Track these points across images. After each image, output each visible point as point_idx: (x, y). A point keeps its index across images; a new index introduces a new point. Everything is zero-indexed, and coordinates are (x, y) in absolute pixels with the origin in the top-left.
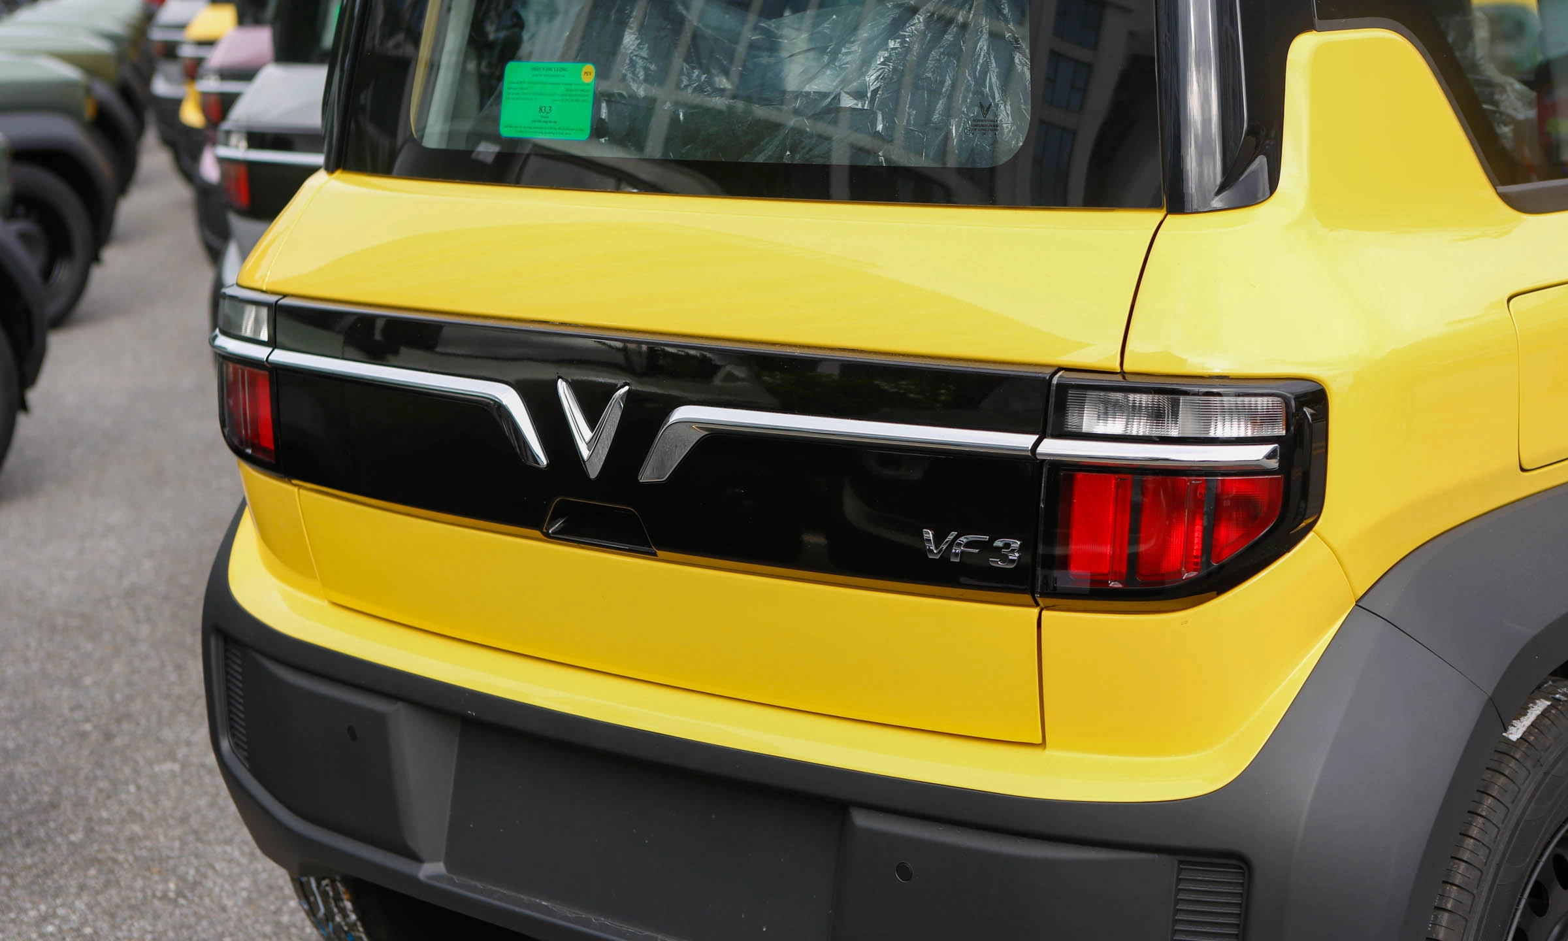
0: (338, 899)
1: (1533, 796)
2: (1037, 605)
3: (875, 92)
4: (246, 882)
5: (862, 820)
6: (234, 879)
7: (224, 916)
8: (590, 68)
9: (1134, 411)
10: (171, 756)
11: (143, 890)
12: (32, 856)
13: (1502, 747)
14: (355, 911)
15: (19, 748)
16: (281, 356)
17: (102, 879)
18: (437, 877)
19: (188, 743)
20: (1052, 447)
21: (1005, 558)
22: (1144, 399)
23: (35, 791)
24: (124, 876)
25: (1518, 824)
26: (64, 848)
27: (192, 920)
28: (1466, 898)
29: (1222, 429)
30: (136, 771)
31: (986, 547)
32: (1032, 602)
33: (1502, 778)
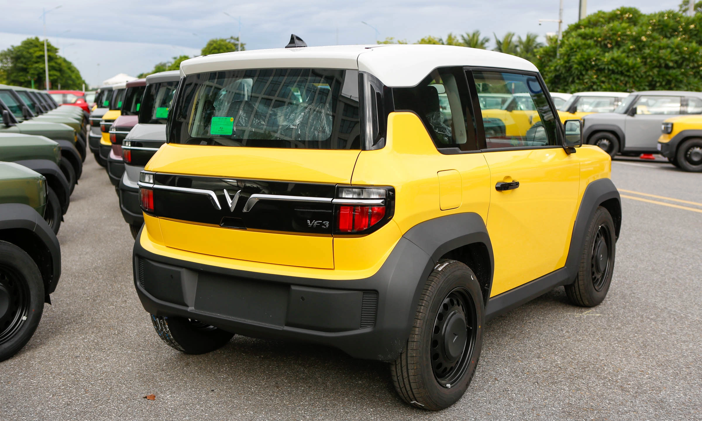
0: (164, 325)
1: (443, 282)
2: (333, 237)
3: (298, 124)
4: (136, 331)
5: (293, 288)
6: (133, 331)
7: (131, 338)
8: (232, 118)
9: (354, 193)
10: (112, 304)
11: (109, 333)
12: (78, 326)
13: (437, 272)
14: (169, 328)
15: (70, 303)
16: (156, 186)
17: (98, 330)
18: (193, 310)
19: (116, 302)
20: (336, 201)
21: (325, 226)
22: (356, 190)
23: (77, 312)
24: (104, 330)
25: (439, 288)
26: (87, 324)
27: (123, 339)
28: (427, 303)
29: (372, 197)
30: (103, 307)
31: (322, 224)
32: (331, 236)
33: (436, 278)
